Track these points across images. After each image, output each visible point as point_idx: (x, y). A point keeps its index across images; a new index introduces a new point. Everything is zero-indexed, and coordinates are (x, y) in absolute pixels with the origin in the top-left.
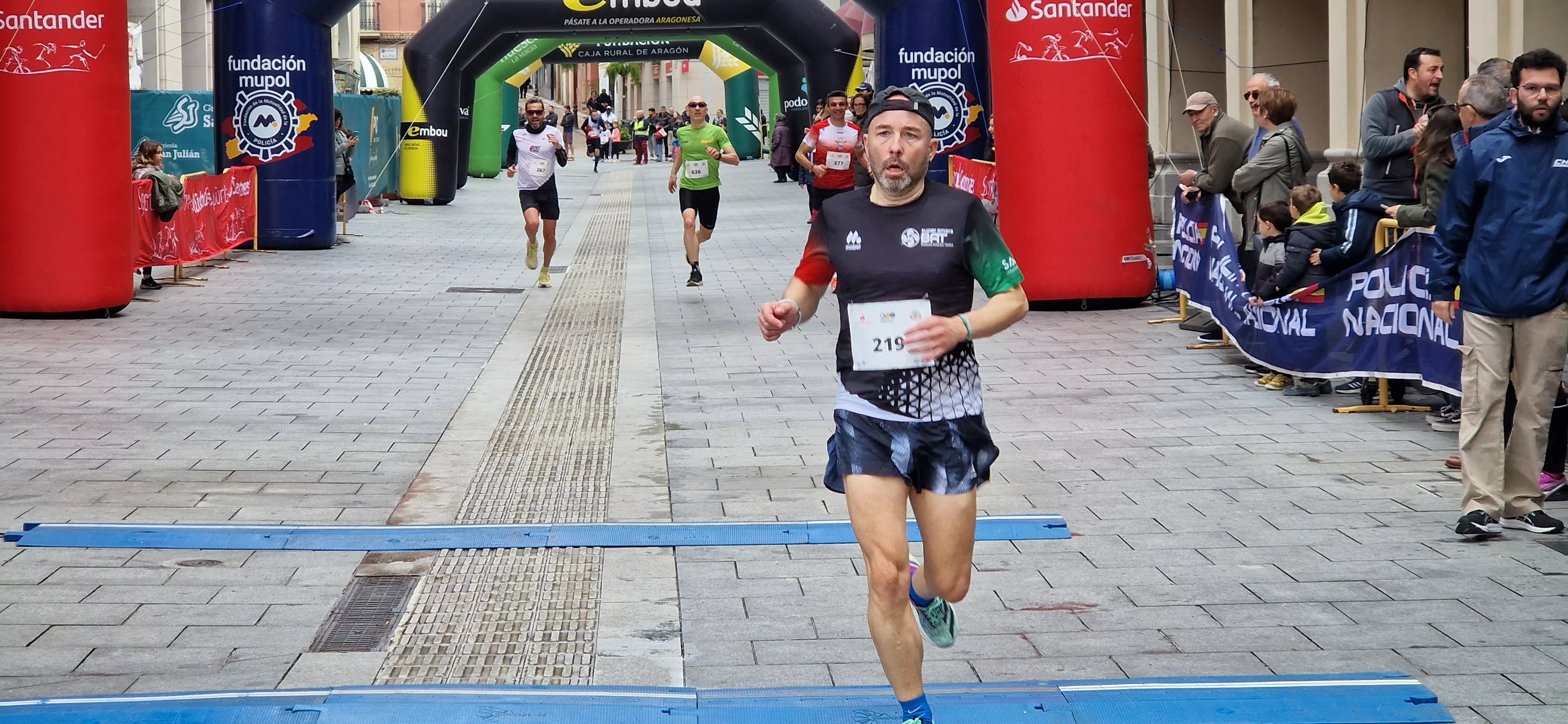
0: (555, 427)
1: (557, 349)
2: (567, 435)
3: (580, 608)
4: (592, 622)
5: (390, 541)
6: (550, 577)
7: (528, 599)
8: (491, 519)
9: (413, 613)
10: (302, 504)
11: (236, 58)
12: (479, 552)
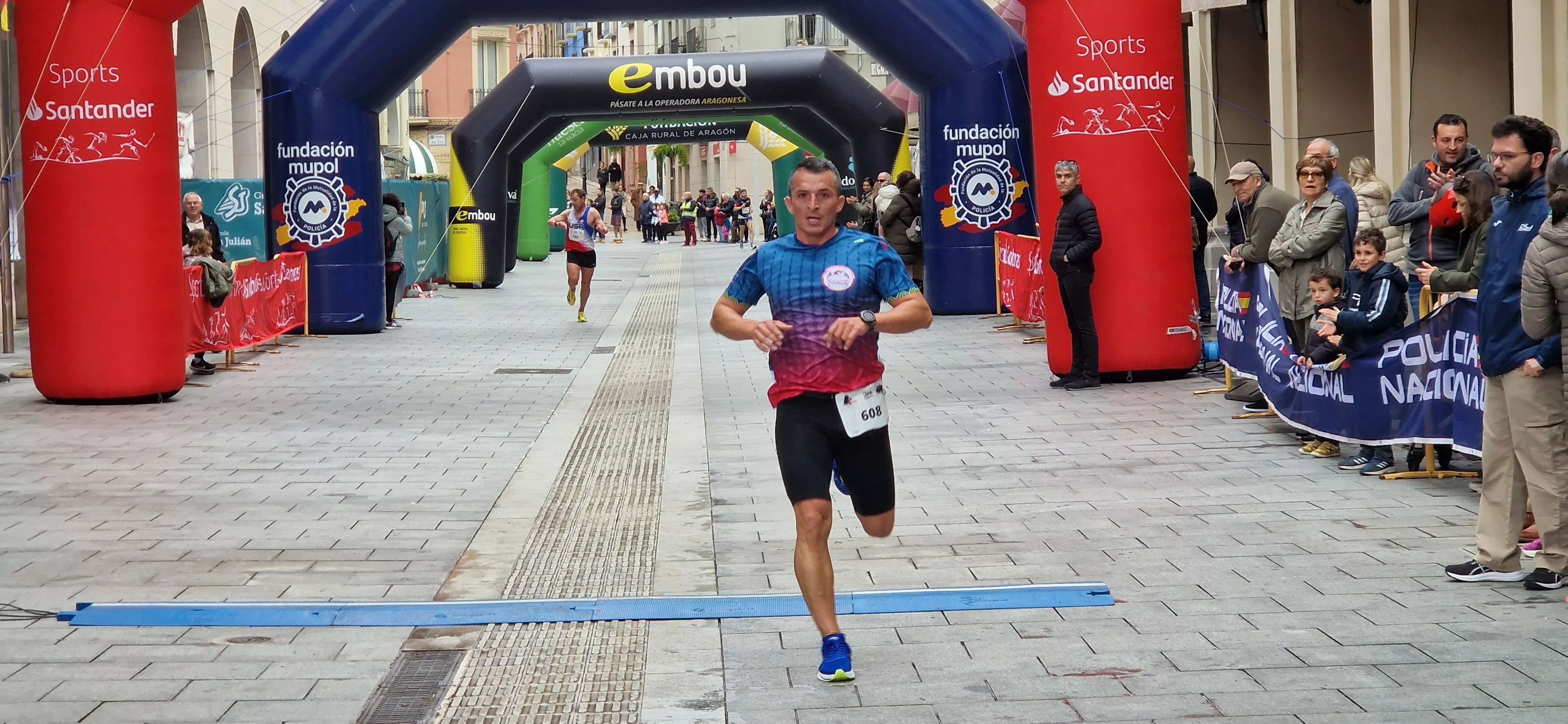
0: (601, 504)
1: (605, 428)
2: (613, 511)
3: (625, 679)
4: (637, 693)
5: (436, 616)
6: (595, 650)
7: (572, 672)
8: (537, 594)
9: (459, 686)
10: (351, 581)
11: (285, 146)
12: (525, 626)
